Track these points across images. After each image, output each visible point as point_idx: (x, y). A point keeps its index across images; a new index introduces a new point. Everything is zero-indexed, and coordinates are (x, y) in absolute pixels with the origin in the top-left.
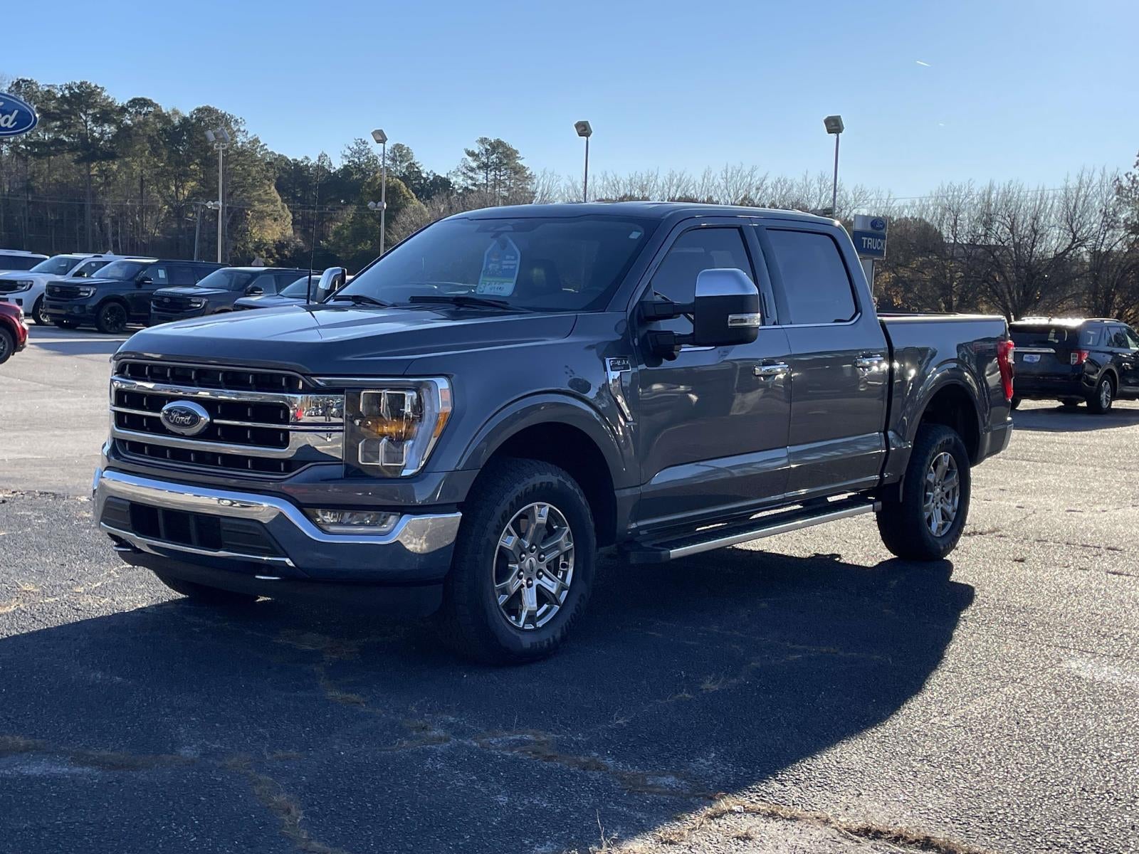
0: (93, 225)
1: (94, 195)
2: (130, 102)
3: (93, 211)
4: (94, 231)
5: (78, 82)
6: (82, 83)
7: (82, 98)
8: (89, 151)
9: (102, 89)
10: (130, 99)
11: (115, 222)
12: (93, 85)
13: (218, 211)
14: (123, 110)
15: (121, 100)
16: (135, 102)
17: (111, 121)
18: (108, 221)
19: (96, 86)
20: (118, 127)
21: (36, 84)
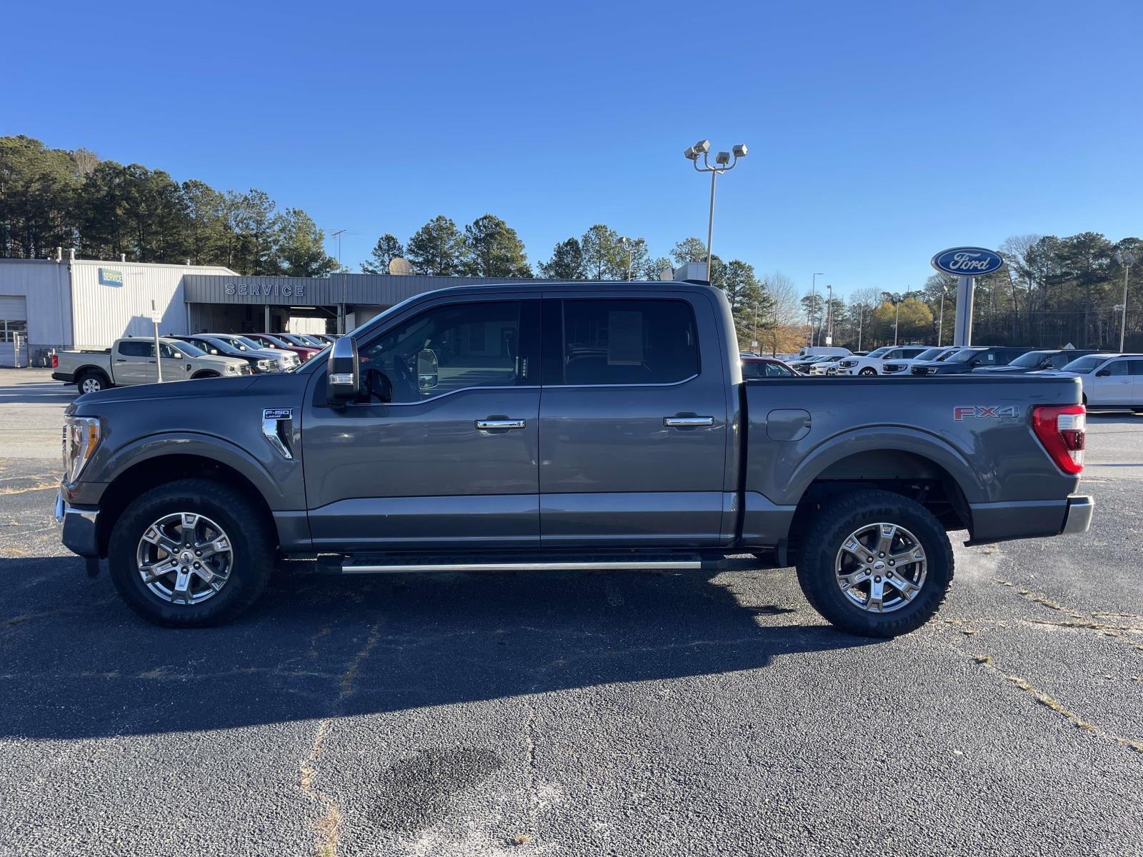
0: (1089, 327)
1: (1092, 306)
2: (1121, 242)
3: (1090, 317)
4: (1089, 331)
5: (1084, 233)
6: (1087, 234)
7: (1086, 244)
8: (1089, 278)
9: (1102, 235)
10: (1122, 239)
11: (1105, 323)
12: (1095, 234)
13: (1122, 312)
14: (1116, 248)
15: (1115, 240)
16: (1125, 241)
17: (1107, 256)
18: (1100, 323)
19: (1097, 234)
20: (1111, 259)
21: (1056, 238)
